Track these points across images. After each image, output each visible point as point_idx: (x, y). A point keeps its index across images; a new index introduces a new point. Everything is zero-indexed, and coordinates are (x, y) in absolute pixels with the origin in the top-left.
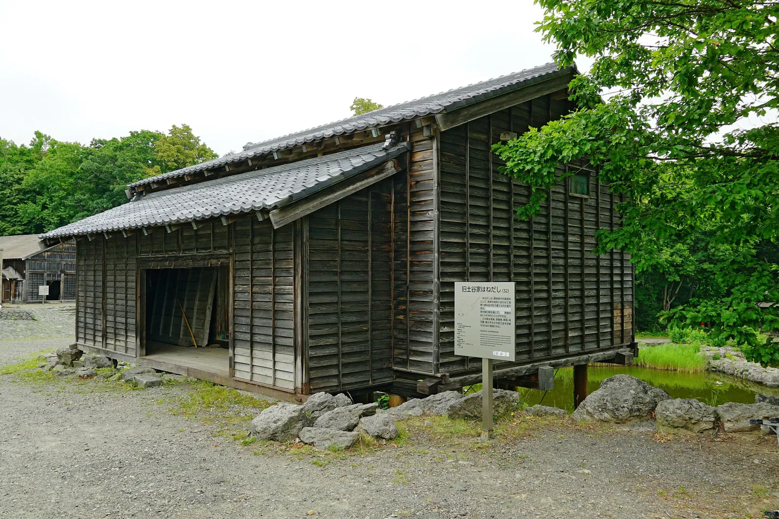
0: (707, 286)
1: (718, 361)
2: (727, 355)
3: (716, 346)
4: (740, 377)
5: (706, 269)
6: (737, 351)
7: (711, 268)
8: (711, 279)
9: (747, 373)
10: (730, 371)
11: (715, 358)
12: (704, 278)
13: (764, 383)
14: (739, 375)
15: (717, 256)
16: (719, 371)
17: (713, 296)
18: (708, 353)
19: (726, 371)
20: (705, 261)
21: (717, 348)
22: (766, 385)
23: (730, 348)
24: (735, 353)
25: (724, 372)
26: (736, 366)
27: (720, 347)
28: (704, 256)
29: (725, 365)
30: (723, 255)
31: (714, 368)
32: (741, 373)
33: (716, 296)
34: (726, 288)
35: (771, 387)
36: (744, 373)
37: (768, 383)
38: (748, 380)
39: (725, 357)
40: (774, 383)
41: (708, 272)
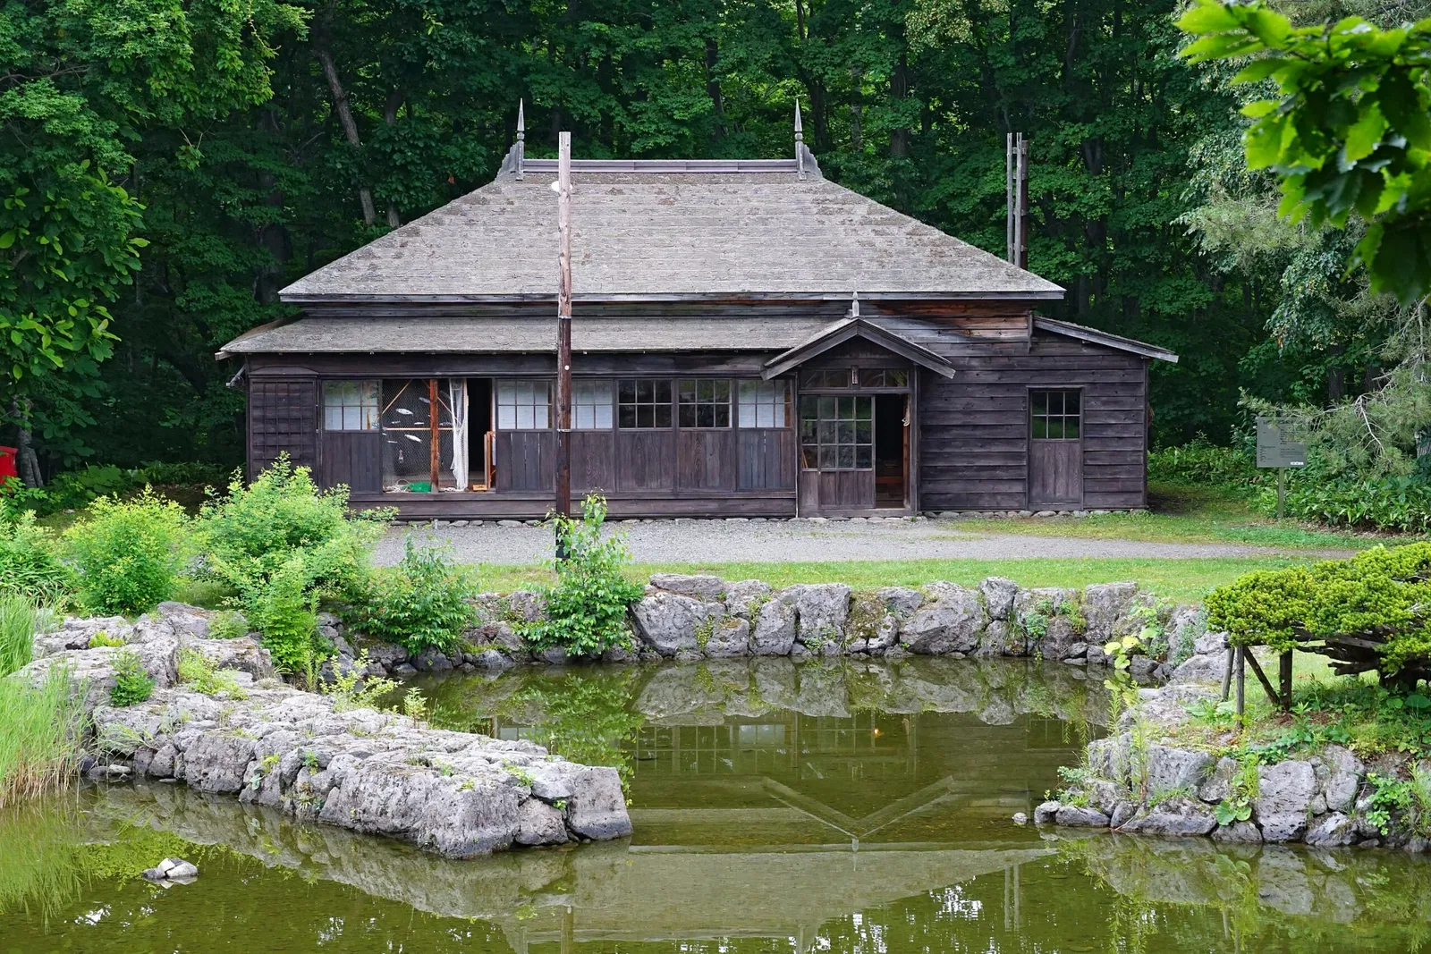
0: (37, 229)
1: (138, 713)
2: (187, 667)
3: (110, 610)
4: (278, 809)
5: (40, 122)
6: (233, 633)
7: (64, 116)
8: (64, 186)
9: (321, 779)
10: (214, 773)
11: (124, 694)
12: (24, 180)
13: (423, 839)
14: (273, 793)
15: (103, 39)
16: (152, 778)
17: (70, 291)
18: (83, 667)
19: (192, 772)
20: (29, 73)
21: (117, 625)
22: (432, 852)
23: (190, 618)
24: (227, 651)
25: (182, 783)
26: (250, 737)
27: (136, 612)
28: (23, 41)
29: (188, 735)
30: (138, 35)
31: (119, 756)
32: (286, 783)
33: (84, 293)
34: (142, 242)
35: (463, 858)
36: (301, 779)
37: (447, 838)
38: (323, 824)
39: (175, 679)
40: (473, 835)
41: (51, 140)
